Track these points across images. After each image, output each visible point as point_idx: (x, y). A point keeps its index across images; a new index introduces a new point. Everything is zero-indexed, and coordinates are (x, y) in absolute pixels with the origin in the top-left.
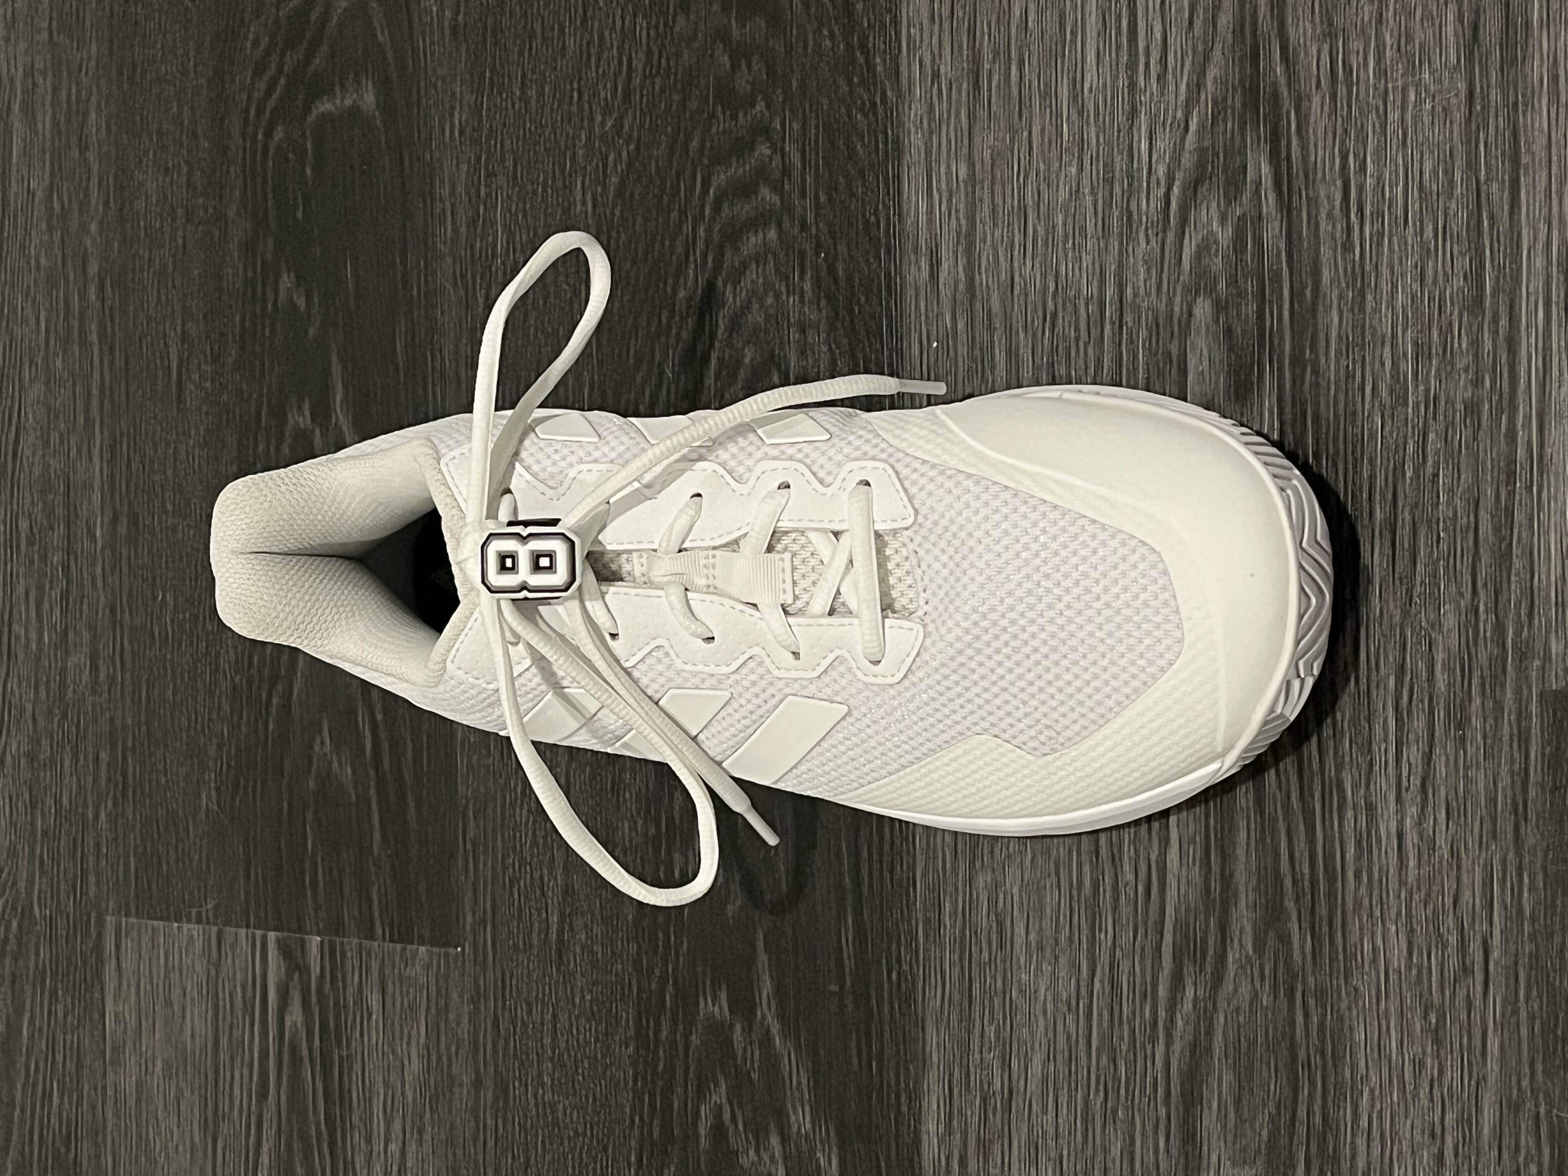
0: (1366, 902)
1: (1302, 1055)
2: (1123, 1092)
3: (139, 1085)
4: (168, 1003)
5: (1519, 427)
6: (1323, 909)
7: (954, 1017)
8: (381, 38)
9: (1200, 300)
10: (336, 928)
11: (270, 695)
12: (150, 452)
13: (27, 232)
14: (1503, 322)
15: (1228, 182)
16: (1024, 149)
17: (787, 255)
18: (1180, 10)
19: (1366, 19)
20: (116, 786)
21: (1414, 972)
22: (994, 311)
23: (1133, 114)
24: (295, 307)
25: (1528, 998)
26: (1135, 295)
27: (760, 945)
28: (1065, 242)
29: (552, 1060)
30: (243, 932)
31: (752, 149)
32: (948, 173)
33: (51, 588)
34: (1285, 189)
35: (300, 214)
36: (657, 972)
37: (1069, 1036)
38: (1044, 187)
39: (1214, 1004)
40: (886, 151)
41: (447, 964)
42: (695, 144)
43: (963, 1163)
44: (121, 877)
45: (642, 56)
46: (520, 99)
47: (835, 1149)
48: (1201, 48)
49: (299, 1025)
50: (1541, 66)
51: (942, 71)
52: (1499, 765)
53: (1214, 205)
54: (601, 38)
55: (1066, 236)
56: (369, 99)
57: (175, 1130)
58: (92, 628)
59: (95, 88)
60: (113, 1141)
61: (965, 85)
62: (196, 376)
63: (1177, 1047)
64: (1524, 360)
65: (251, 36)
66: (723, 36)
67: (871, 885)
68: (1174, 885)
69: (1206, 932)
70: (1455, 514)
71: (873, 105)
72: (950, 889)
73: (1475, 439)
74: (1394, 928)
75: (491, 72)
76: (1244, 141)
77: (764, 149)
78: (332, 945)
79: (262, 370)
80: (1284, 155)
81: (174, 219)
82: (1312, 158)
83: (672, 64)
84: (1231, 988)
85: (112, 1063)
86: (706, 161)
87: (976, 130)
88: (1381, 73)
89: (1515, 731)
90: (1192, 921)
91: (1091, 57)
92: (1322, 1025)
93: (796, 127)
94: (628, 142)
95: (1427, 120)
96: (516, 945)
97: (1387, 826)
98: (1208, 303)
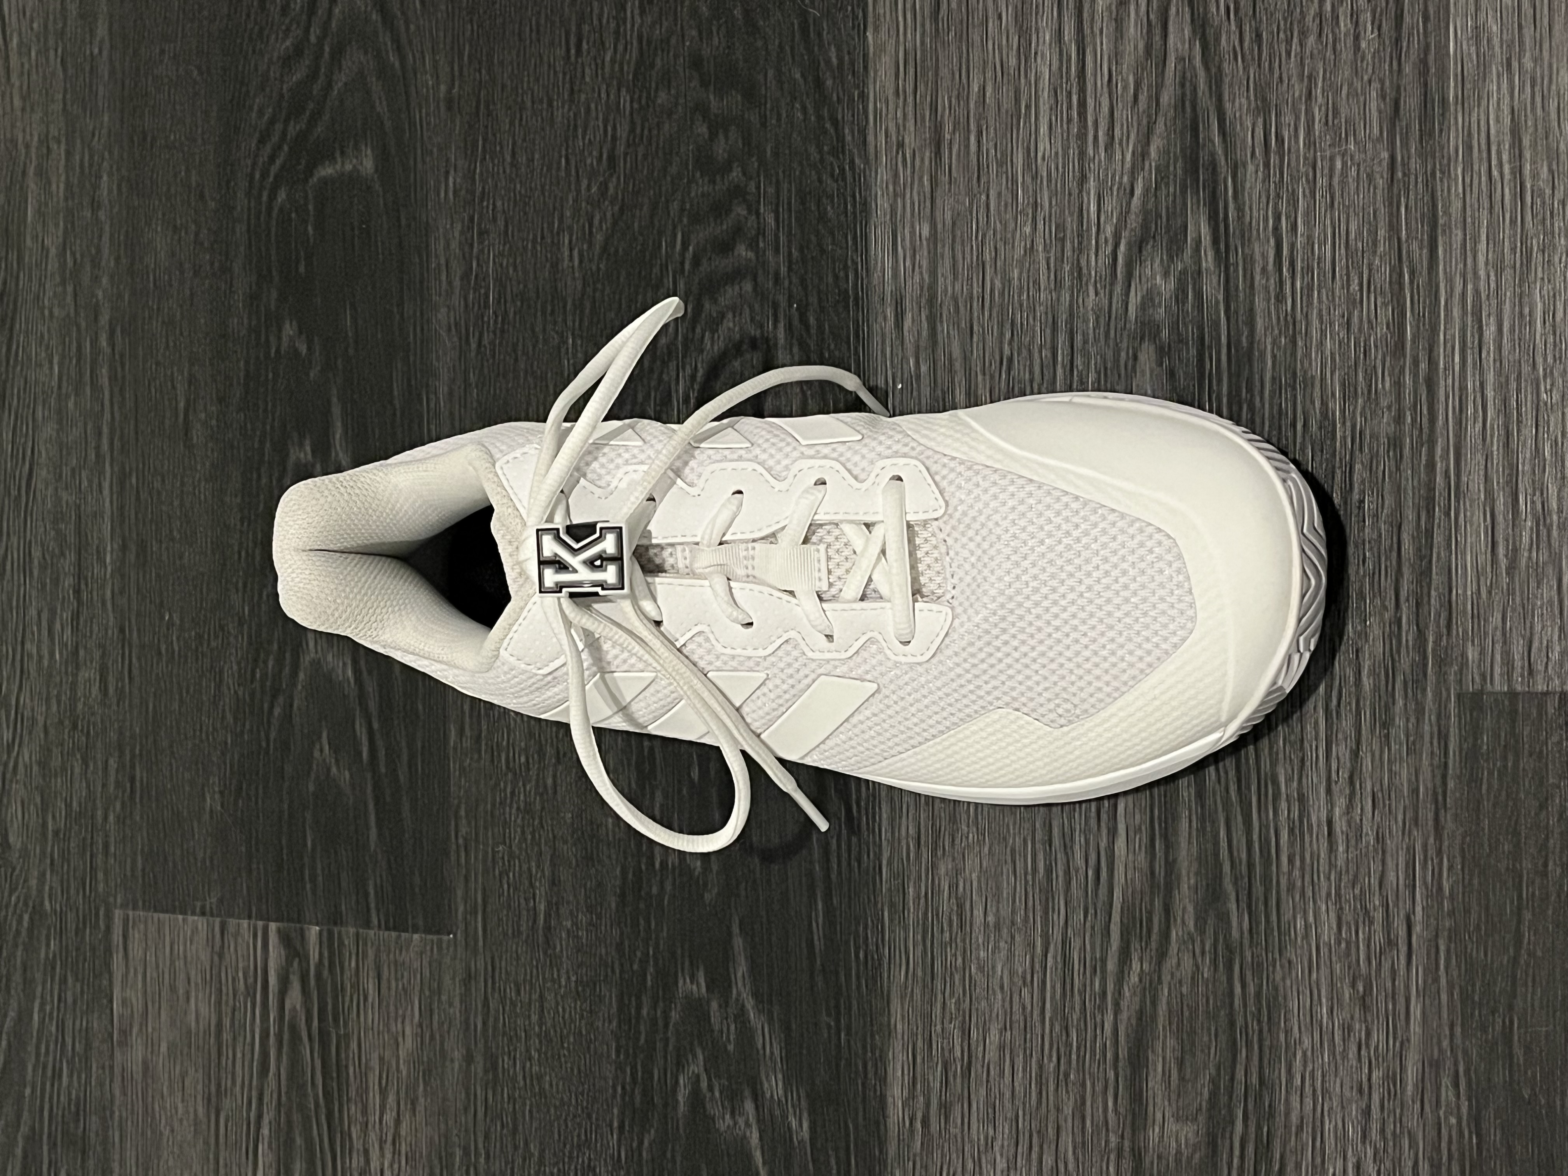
0: (1299, 884)
1: (1239, 1022)
2: (1074, 1057)
3: (145, 1063)
4: (173, 989)
5: (1438, 459)
6: (1258, 889)
7: (917, 991)
8: (378, 109)
9: (1145, 345)
10: (335, 919)
11: (271, 707)
12: (157, 485)
13: (42, 285)
14: (1423, 366)
15: (1171, 241)
16: (982, 210)
17: (762, 305)
18: (1125, 88)
19: (1297, 94)
20: (124, 792)
21: (1343, 945)
22: (954, 356)
23: (1083, 179)
24: (296, 352)
25: (1447, 968)
26: (1085, 342)
27: (736, 929)
28: (1020, 295)
29: (539, 1036)
30: (245, 923)
31: (729, 211)
32: (913, 233)
33: (62, 610)
34: (1222, 246)
35: (302, 269)
36: (639, 954)
37: (1024, 1008)
38: (1000, 245)
39: (1160, 977)
40: (854, 213)
41: (440, 948)
42: (675, 206)
43: (925, 1122)
44: (129, 874)
45: (627, 127)
46: (512, 165)
47: (805, 1115)
48: (1145, 122)
49: (298, 1007)
50: (1457, 137)
51: (907, 141)
52: (1421, 759)
53: (1158, 261)
54: (588, 110)
55: (1021, 288)
56: (368, 165)
57: (180, 1105)
58: (102, 646)
59: (106, 154)
60: (121, 1117)
61: (928, 154)
62: (203, 416)
63: (1124, 1016)
64: (1442, 398)
65: (256, 107)
66: (702, 109)
67: (840, 873)
68: (1122, 869)
69: (1150, 913)
70: (1380, 536)
71: (842, 170)
72: (914, 875)
73: (1398, 469)
74: (1324, 907)
75: (485, 140)
76: (1185, 204)
77: (741, 210)
78: (330, 933)
79: (265, 410)
80: (1221, 215)
81: (182, 273)
82: (1248, 219)
83: (655, 132)
84: (1174, 961)
85: (120, 1043)
86: (685, 220)
87: (938, 193)
88: (1310, 143)
89: (1435, 729)
90: (1137, 902)
91: (1044, 129)
92: (1258, 995)
93: (771, 190)
94: (612, 203)
95: (1353, 186)
96: (505, 934)
97: (1318, 814)
98: (1152, 348)
